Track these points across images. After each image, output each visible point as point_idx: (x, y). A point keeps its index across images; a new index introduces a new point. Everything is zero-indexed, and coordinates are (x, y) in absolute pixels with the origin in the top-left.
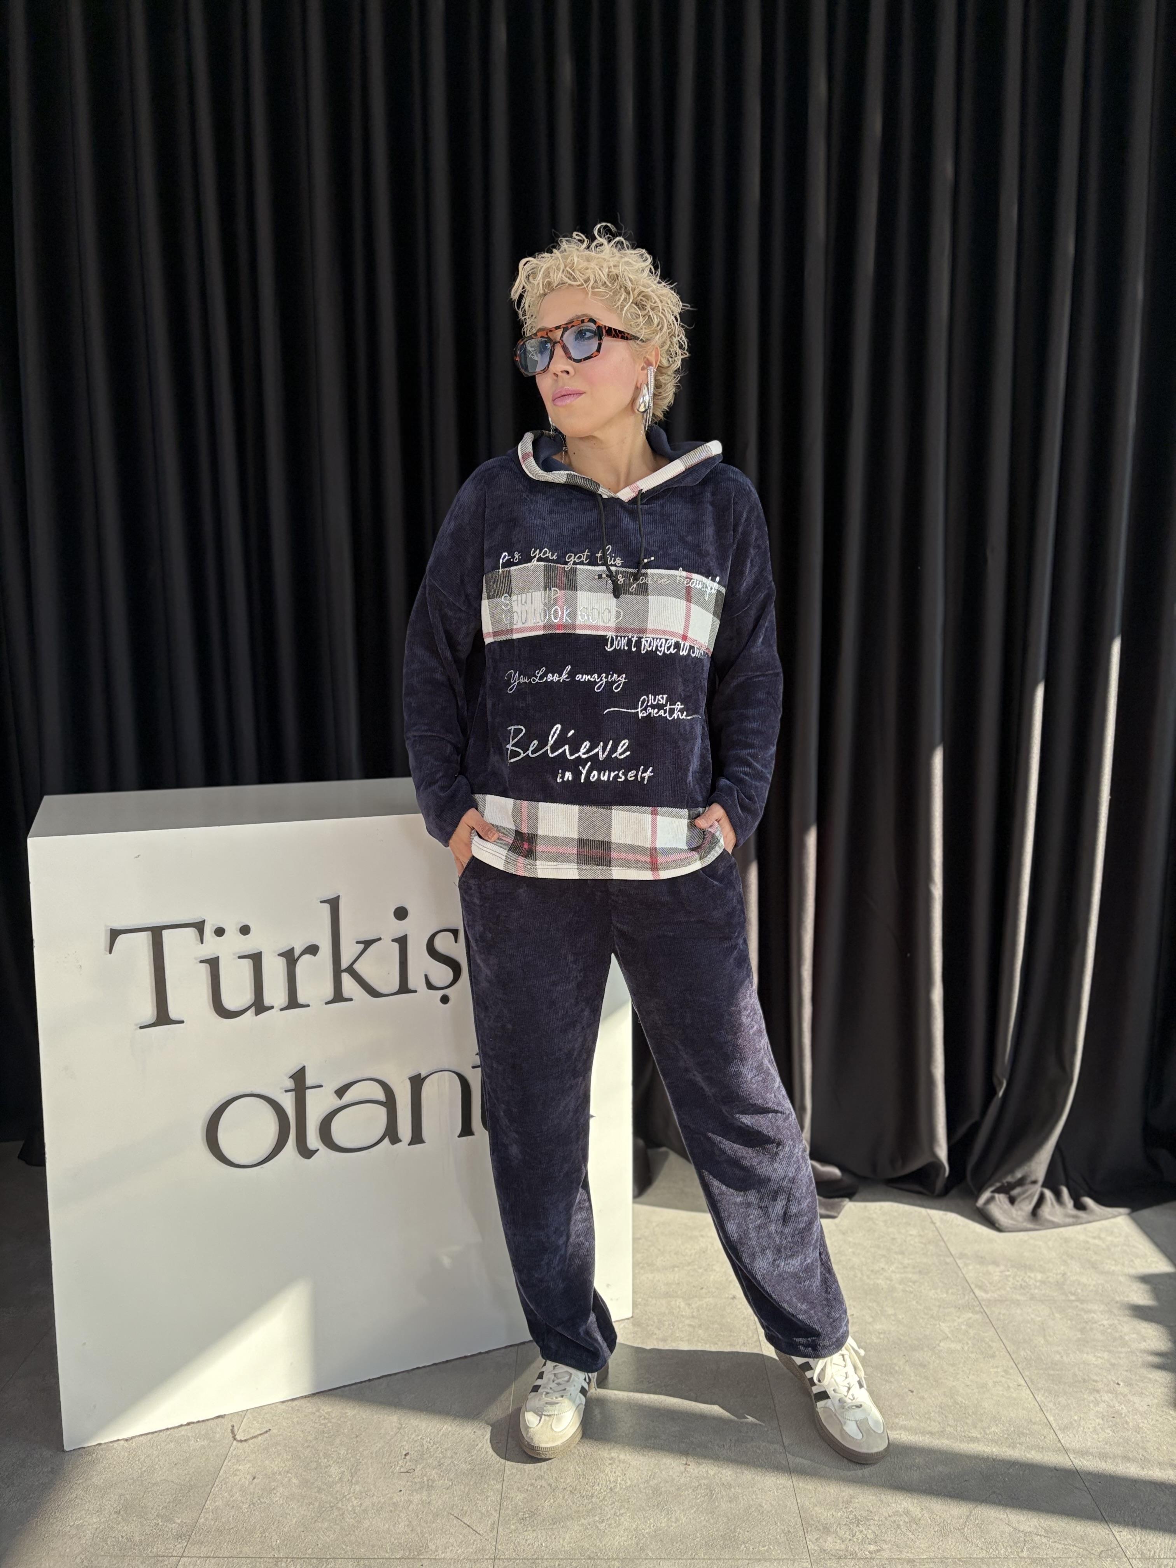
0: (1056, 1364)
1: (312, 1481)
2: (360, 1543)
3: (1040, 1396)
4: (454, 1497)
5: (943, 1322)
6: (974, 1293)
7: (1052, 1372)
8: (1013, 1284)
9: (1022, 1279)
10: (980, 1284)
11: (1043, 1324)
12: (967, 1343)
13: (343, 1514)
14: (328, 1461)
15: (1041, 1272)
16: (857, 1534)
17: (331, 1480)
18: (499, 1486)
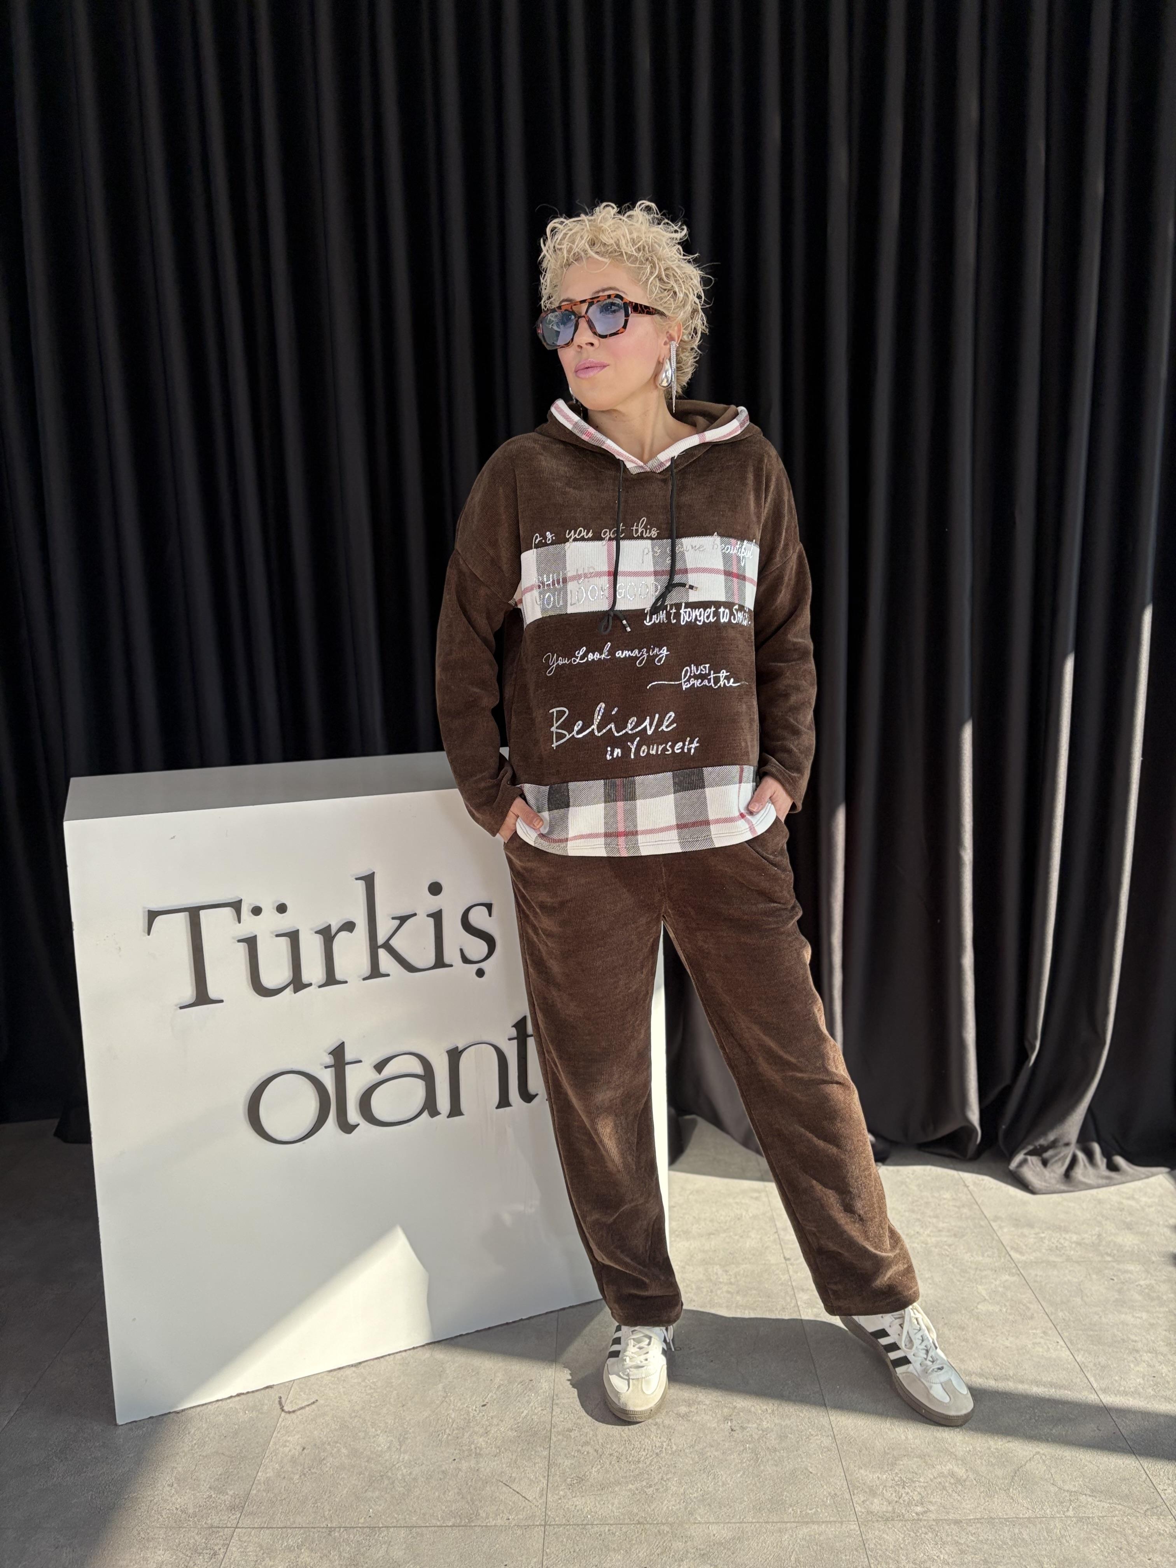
0: (1095, 1325)
1: (361, 1450)
2: (411, 1511)
3: (1080, 1356)
4: (502, 1464)
5: (980, 1284)
6: (1010, 1255)
7: (1092, 1333)
8: (1048, 1246)
9: (1058, 1241)
10: (1015, 1246)
11: (1080, 1285)
12: (1005, 1305)
13: (393, 1482)
14: (376, 1430)
15: (1076, 1233)
16: (904, 1495)
17: (380, 1449)
18: (545, 1453)
